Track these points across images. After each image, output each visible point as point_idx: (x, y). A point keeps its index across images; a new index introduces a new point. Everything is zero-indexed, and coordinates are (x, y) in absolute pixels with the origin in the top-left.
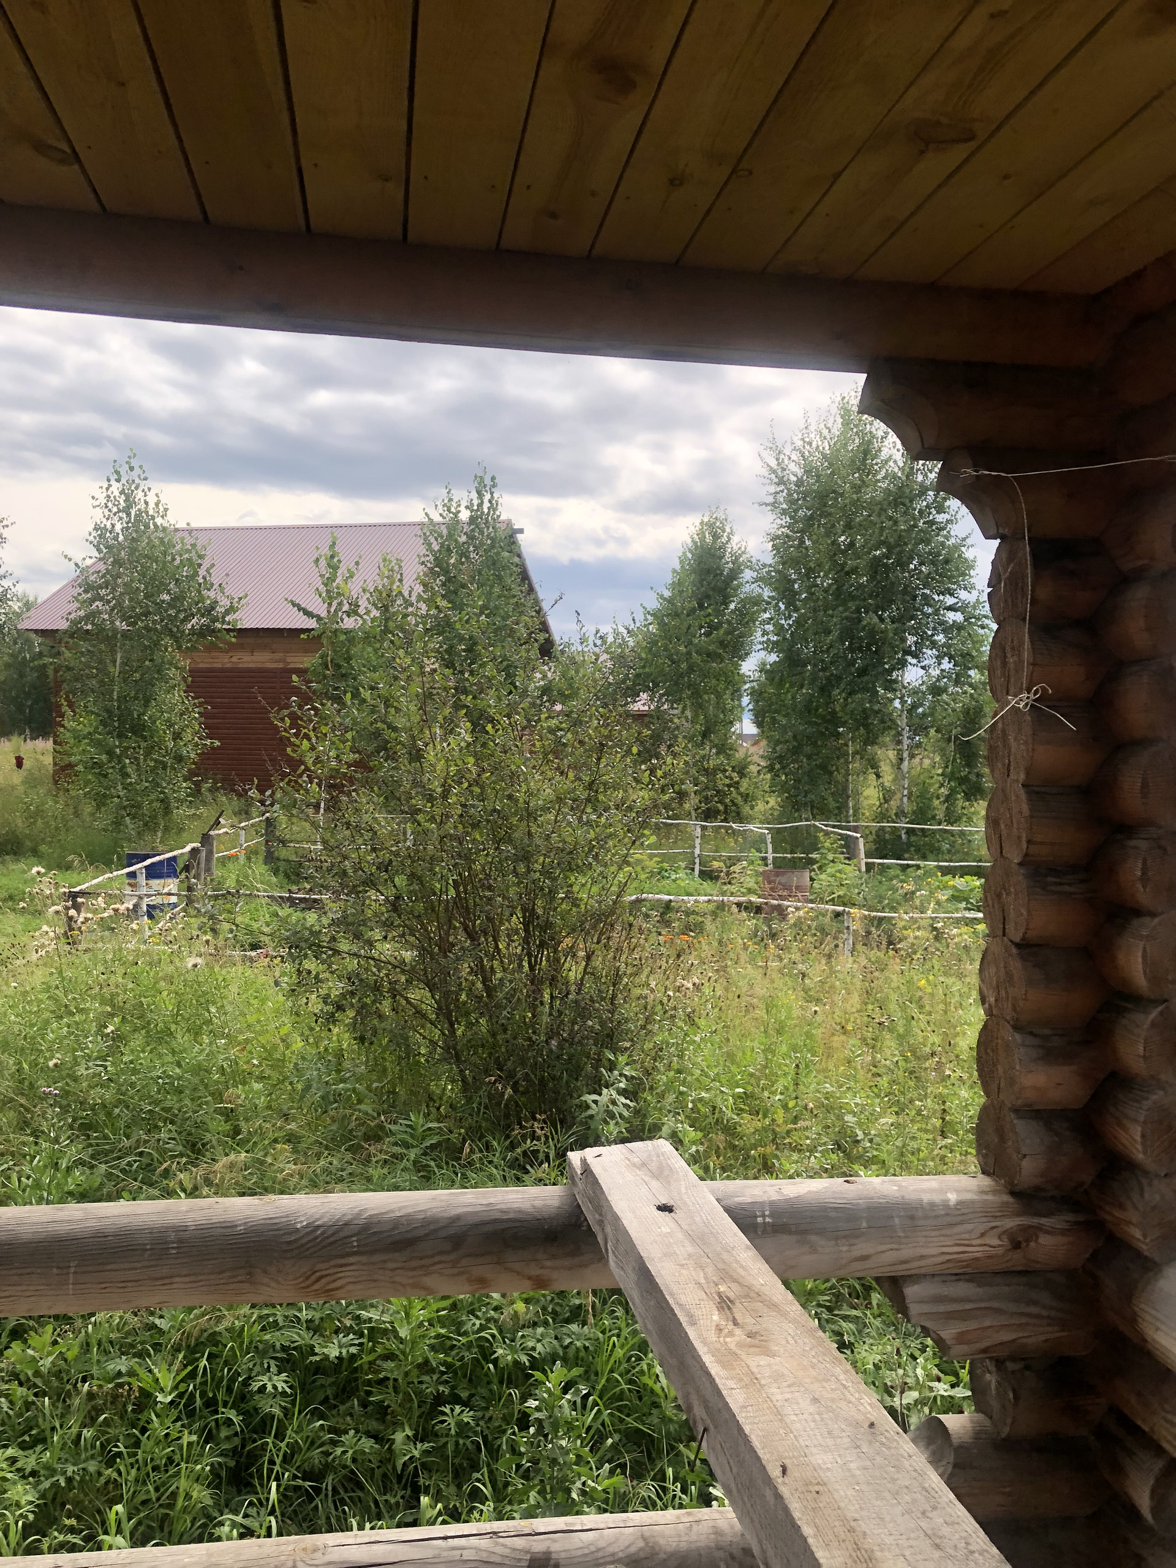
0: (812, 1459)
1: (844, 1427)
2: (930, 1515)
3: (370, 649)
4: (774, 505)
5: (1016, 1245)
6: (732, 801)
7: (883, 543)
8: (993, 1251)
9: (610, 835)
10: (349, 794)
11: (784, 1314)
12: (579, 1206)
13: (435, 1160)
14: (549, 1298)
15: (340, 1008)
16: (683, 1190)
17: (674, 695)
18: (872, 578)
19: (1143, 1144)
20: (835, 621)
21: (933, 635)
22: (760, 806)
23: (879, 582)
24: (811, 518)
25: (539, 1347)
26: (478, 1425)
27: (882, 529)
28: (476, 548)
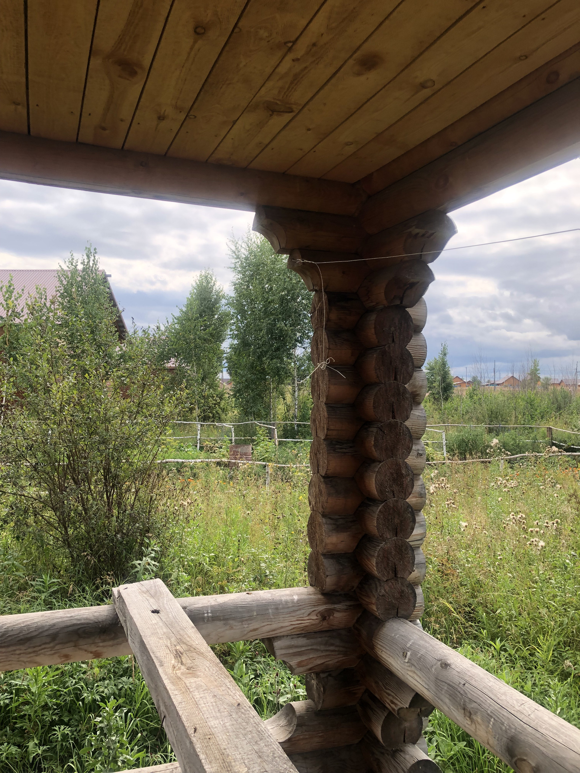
0: (209, 723)
1: (226, 707)
2: (259, 743)
3: (29, 335)
4: (235, 268)
5: (324, 618)
6: (216, 412)
7: (285, 289)
8: (314, 622)
9: (148, 430)
10: (11, 410)
11: (205, 657)
12: (117, 614)
13: (56, 599)
14: (112, 665)
15: (6, 522)
16: (165, 602)
17: (188, 359)
18: (281, 305)
19: (377, 566)
20: (265, 324)
21: (308, 333)
22: (230, 414)
23: (284, 307)
24: (252, 275)
25: (106, 690)
26: (73, 734)
27: (285, 282)
28: (86, 284)
